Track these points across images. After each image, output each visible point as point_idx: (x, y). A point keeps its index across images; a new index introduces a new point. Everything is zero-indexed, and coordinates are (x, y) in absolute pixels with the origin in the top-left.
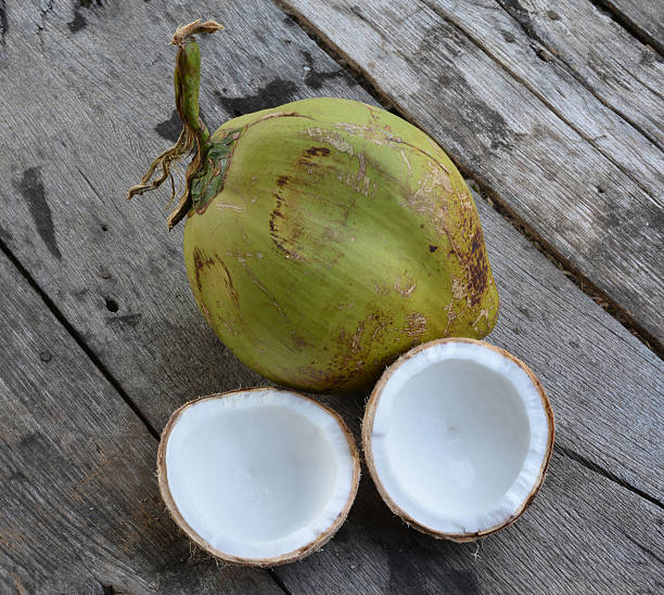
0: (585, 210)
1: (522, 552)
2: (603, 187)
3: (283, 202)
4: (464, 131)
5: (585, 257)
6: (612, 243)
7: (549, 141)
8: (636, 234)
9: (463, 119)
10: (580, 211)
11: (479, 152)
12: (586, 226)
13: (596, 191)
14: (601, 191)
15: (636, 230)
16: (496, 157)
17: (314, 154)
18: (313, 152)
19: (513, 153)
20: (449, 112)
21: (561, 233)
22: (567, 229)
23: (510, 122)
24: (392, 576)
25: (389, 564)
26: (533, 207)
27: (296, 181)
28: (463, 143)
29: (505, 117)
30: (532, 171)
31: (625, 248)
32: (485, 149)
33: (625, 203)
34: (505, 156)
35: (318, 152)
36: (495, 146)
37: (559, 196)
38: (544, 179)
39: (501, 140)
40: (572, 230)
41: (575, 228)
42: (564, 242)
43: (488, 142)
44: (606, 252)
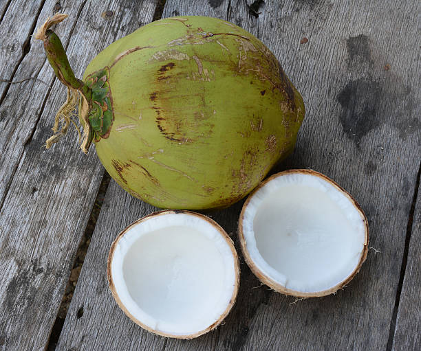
0: (58, 189)
1: (307, 86)
2: (31, 190)
3: (160, 110)
4: (39, 298)
5: (95, 168)
6: (73, 161)
7: (12, 244)
8: (57, 153)
9: (29, 305)
10: (60, 191)
11: (52, 277)
12: (69, 181)
13: (36, 193)
14: (35, 190)
15: (54, 155)
16: (49, 264)
17: (165, 70)
18: (164, 69)
19: (38, 256)
20: (28, 319)
21: (85, 191)
22: (80, 189)
23: (11, 277)
24: (370, 129)
25: (365, 135)
26: (76, 217)
27: (162, 92)
28: (51, 292)
29: (7, 283)
30: (46, 237)
31: (71, 153)
32: (46, 275)
33: (36, 172)
34: (44, 260)
35: (167, 68)
36: (41, 271)
37: (57, 209)
38: (48, 226)
39: (31, 271)
40: (79, 186)
41: (76, 185)
42: (91, 185)
43: (39, 278)
44: (82, 160)
